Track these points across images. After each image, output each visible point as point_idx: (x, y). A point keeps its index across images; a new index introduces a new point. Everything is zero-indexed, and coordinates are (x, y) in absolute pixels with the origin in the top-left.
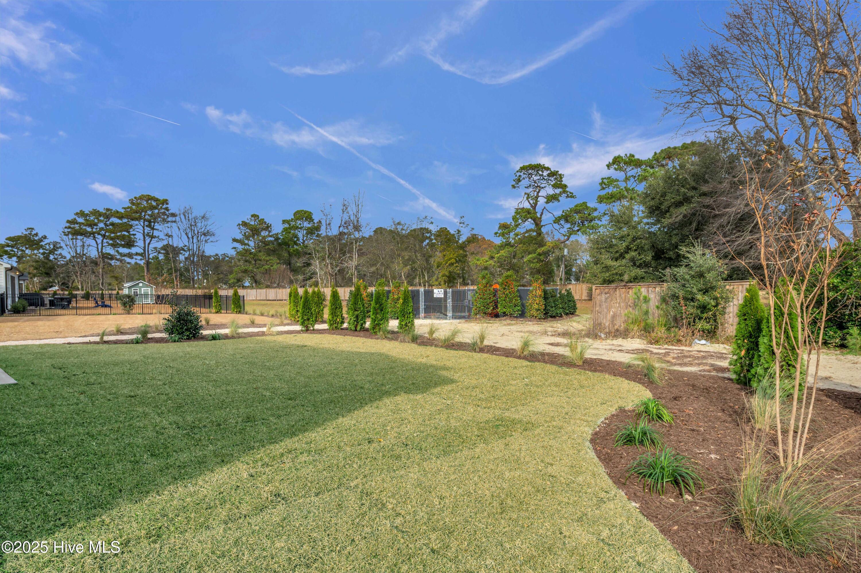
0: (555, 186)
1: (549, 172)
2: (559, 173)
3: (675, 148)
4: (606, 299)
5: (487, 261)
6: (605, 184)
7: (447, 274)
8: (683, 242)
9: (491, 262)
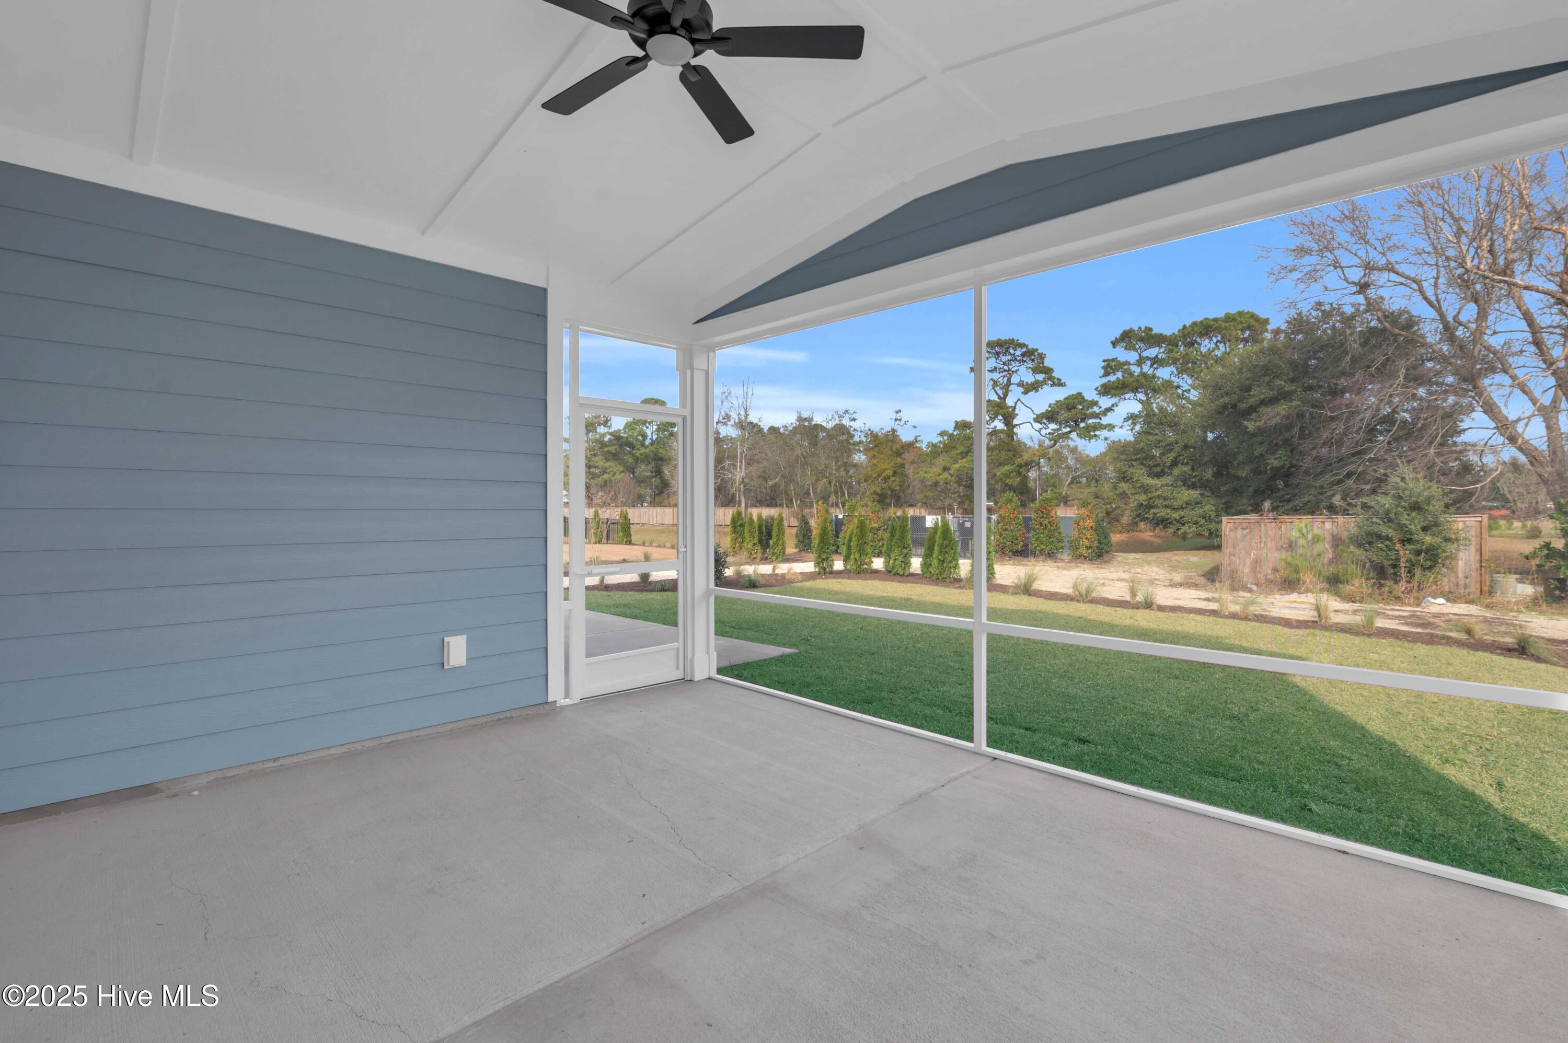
0: (1036, 371)
1: (1024, 350)
2: (1040, 351)
3: (1216, 320)
4: (1244, 536)
5: (940, 474)
6: (1111, 368)
7: (879, 491)
8: (1271, 454)
9: (946, 475)
